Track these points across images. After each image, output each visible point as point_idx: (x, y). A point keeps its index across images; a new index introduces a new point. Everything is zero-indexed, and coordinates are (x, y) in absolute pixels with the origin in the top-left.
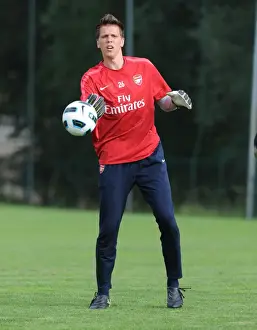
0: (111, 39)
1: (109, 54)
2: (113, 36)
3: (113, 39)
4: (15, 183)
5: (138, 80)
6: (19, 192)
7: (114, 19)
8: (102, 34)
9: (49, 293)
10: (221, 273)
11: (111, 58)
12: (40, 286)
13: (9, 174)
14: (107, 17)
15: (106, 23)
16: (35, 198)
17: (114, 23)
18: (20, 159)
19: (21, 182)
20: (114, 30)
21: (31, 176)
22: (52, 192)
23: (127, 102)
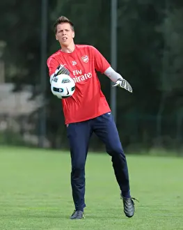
0: (65, 32)
1: (65, 43)
2: (67, 30)
3: (66, 32)
4: (32, 133)
5: (86, 59)
6: (34, 139)
7: (66, 18)
8: (59, 30)
9: (56, 211)
10: (178, 197)
11: (66, 46)
12: (50, 206)
13: (28, 127)
14: (61, 18)
15: (60, 22)
16: (47, 143)
17: (66, 21)
18: (36, 116)
19: (36, 132)
20: (67, 26)
21: (43, 128)
22: (58, 140)
23: (79, 75)
